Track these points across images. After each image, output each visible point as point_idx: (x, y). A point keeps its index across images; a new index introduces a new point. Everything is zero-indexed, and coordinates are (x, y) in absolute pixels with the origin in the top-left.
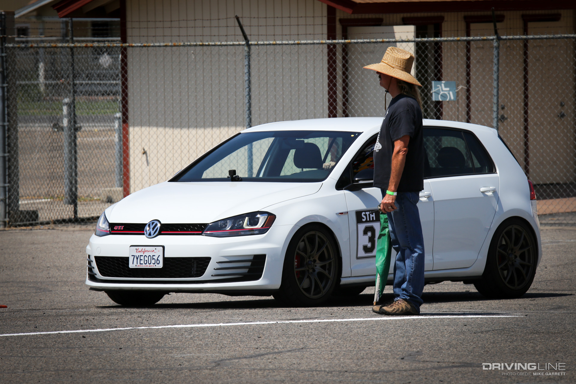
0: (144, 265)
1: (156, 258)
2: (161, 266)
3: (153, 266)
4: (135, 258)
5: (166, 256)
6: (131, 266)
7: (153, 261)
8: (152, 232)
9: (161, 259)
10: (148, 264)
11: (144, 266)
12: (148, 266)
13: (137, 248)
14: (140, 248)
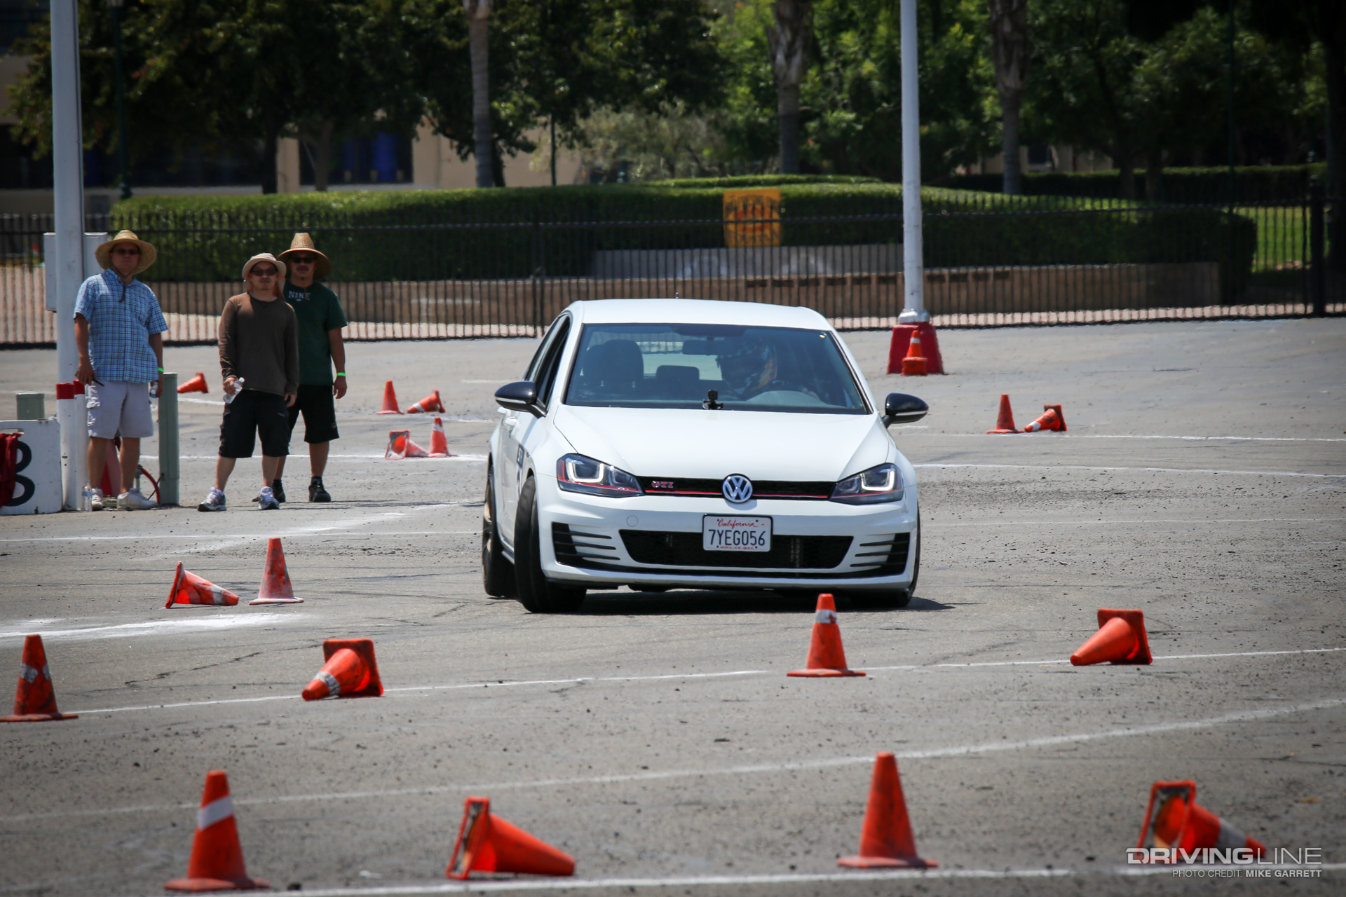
0: (733, 546)
1: (757, 535)
2: (766, 548)
3: (750, 548)
4: (717, 535)
5: (775, 533)
6: (707, 546)
7: (752, 541)
8: (742, 494)
9: (767, 538)
10: (741, 545)
11: (733, 548)
12: (741, 548)
13: (720, 518)
14: (726, 520)
